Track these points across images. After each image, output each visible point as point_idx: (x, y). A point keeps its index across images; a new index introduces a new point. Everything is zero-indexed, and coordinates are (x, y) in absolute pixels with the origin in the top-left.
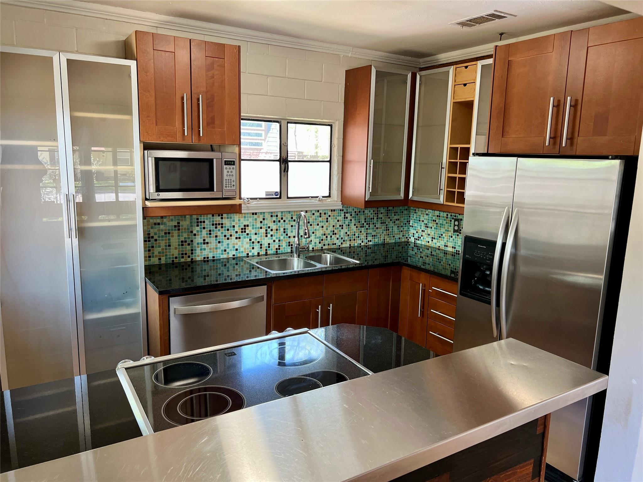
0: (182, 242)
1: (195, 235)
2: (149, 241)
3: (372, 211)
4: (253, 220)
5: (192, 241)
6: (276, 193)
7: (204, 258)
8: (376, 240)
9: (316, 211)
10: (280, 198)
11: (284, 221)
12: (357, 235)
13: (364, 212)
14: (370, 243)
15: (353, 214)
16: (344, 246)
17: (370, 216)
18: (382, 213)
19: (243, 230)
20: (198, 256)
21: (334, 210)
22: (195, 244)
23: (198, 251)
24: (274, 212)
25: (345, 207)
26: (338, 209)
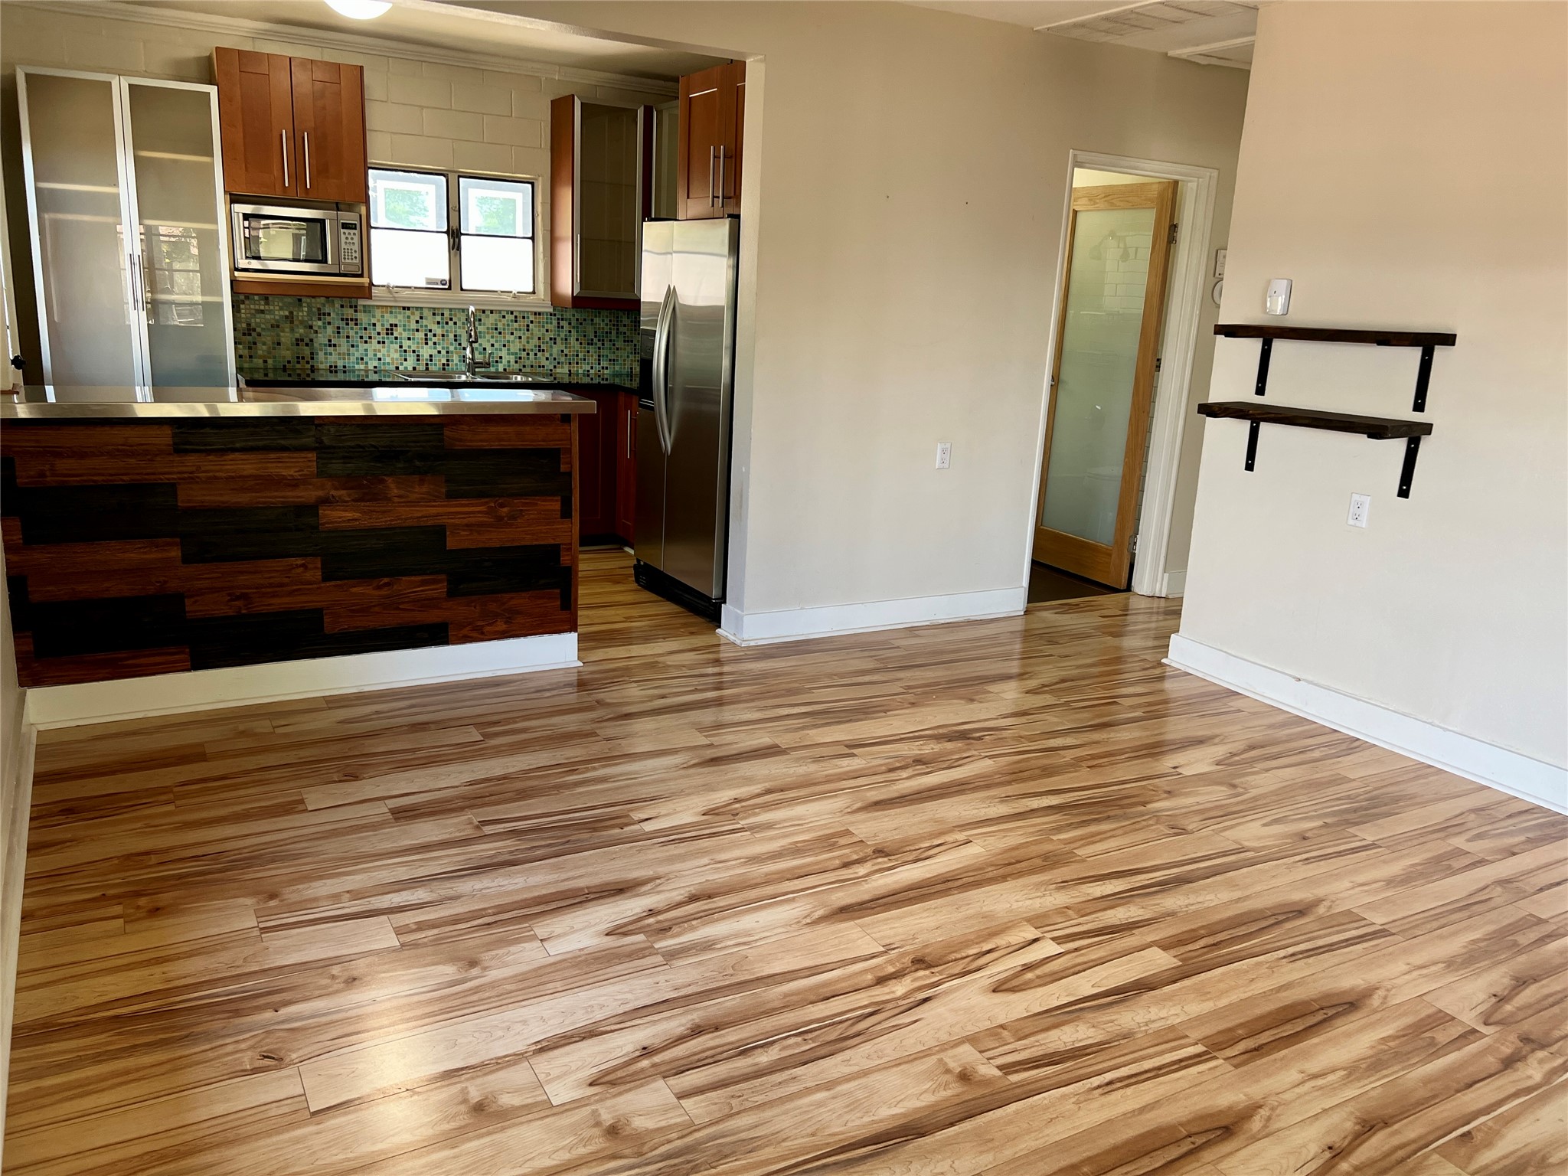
0: (297, 340)
1: (316, 332)
2: (250, 335)
3: (607, 321)
4: (404, 317)
5: (311, 340)
6: (443, 282)
7: (331, 367)
8: (617, 368)
9: (507, 312)
10: (450, 288)
11: (455, 323)
12: (581, 355)
13: (592, 320)
14: (606, 371)
15: (574, 323)
16: (558, 370)
17: (603, 328)
18: (625, 326)
19: (390, 331)
20: (322, 363)
21: (540, 314)
22: (316, 345)
23: (321, 354)
24: (439, 308)
25: (559, 311)
26: (547, 313)
